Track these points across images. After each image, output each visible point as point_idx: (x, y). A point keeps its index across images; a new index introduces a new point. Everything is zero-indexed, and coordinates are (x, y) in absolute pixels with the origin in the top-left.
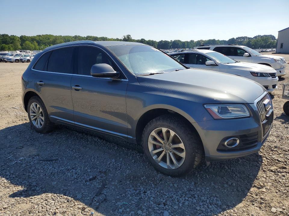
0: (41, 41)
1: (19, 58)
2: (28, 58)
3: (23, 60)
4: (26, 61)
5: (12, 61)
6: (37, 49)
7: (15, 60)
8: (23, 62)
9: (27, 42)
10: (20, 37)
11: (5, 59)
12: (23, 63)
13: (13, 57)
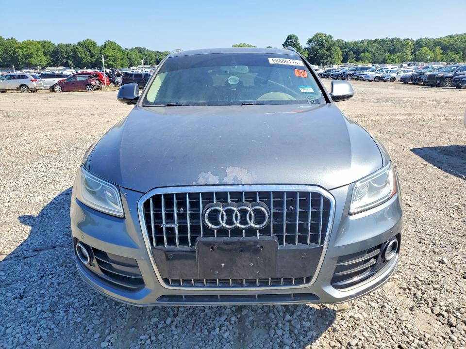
0: (451, 45)
1: (382, 74)
2: (394, 75)
3: (385, 78)
4: (389, 80)
5: (370, 79)
6: (438, 59)
7: (374, 77)
8: (385, 81)
9: (424, 49)
10: (417, 41)
11: (363, 76)
12: (385, 83)
13: (374, 73)
